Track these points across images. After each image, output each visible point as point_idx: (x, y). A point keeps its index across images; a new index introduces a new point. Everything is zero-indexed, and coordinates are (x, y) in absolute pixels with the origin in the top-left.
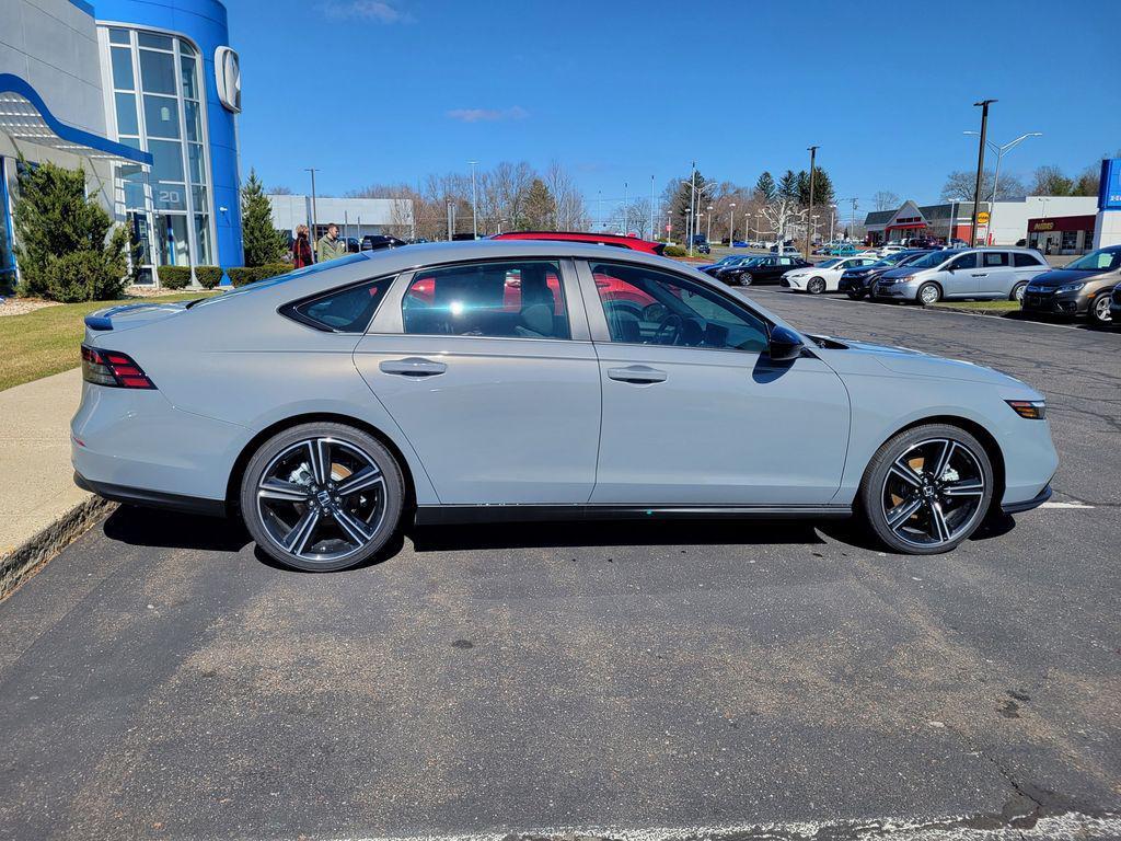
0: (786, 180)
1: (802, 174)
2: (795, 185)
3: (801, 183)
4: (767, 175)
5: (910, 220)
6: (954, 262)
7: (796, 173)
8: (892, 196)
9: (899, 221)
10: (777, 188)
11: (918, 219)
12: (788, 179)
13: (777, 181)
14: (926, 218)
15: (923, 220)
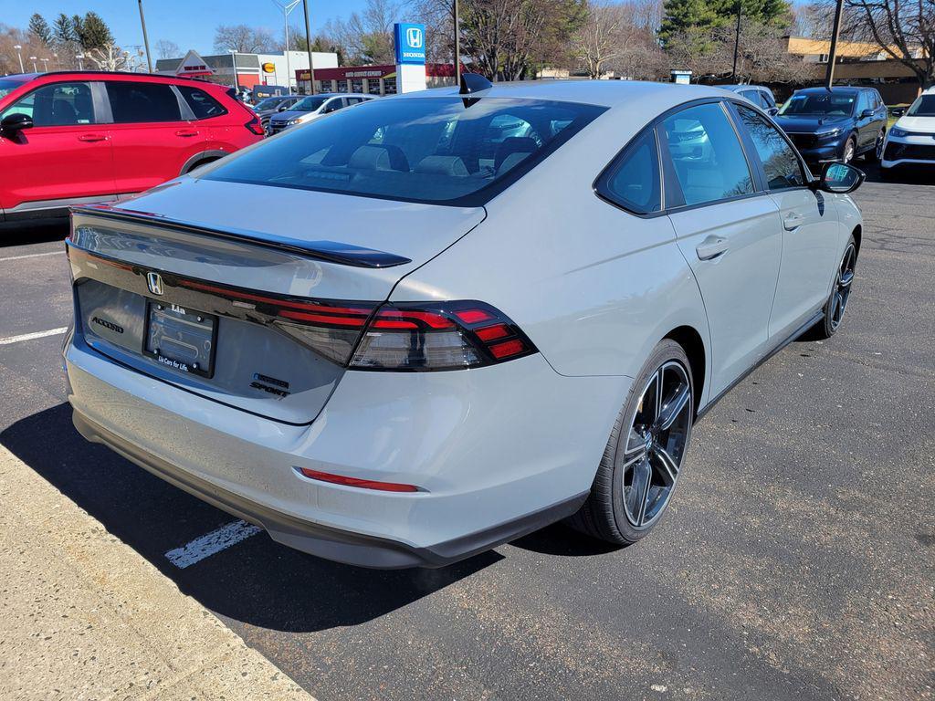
0: (61, 23)
1: (76, 18)
2: (71, 29)
3: (77, 27)
4: (37, 17)
5: (196, 68)
6: (327, 106)
7: (70, 17)
8: (172, 45)
9: (187, 68)
10: (52, 32)
11: (203, 67)
12: (63, 22)
13: (51, 23)
14: (211, 66)
15: (207, 67)
